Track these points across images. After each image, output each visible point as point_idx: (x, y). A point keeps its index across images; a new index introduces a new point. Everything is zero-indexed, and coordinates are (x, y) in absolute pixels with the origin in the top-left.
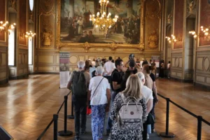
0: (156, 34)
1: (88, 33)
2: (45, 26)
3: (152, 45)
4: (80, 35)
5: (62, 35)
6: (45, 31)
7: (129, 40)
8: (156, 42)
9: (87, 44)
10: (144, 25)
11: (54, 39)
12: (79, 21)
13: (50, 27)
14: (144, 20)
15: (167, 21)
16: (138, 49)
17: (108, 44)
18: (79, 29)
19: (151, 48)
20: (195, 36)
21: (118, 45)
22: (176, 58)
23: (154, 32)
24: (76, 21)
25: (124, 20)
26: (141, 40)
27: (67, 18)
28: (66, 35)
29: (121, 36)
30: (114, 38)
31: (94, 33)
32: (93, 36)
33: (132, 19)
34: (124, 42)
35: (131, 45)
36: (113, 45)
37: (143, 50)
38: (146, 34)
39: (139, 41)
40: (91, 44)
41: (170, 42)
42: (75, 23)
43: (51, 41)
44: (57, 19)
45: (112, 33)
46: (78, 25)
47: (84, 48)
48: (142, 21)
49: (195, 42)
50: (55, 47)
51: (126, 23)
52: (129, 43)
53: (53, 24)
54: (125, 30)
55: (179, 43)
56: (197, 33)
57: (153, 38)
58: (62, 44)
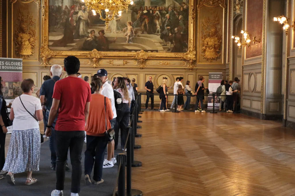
0: (217, 34)
1: (97, 34)
2: (22, 21)
3: (209, 53)
4: (83, 36)
5: (51, 38)
6: (22, 31)
7: (169, 45)
8: (217, 49)
9: (95, 53)
10: (195, 19)
11: (37, 45)
12: (80, 13)
13: (31, 23)
14: (195, 10)
15: (235, 10)
16: (185, 60)
17: (133, 53)
18: (82, 26)
19: (208, 59)
20: (286, 27)
21: (150, 54)
22: (250, 75)
23: (213, 30)
24: (77, 13)
25: (160, 11)
26: (191, 45)
27: (60, 8)
28: (59, 38)
29: (156, 38)
30: (143, 42)
31: (107, 34)
32: (106, 39)
33: (174, 8)
34: (160, 48)
35: (173, 55)
36: (141, 54)
37: (194, 62)
38: (199, 35)
39: (187, 47)
40: (103, 53)
41: (239, 45)
42: (74, 16)
43: (33, 48)
44: (43, 10)
45: (139, 33)
46: (80, 19)
47: (91, 59)
48: (191, 12)
49: (286, 38)
50: (40, 59)
51: (163, 15)
52: (169, 50)
53: (35, 19)
54: (162, 28)
55: (256, 46)
56: (289, 20)
57: (211, 41)
58: (52, 53)
